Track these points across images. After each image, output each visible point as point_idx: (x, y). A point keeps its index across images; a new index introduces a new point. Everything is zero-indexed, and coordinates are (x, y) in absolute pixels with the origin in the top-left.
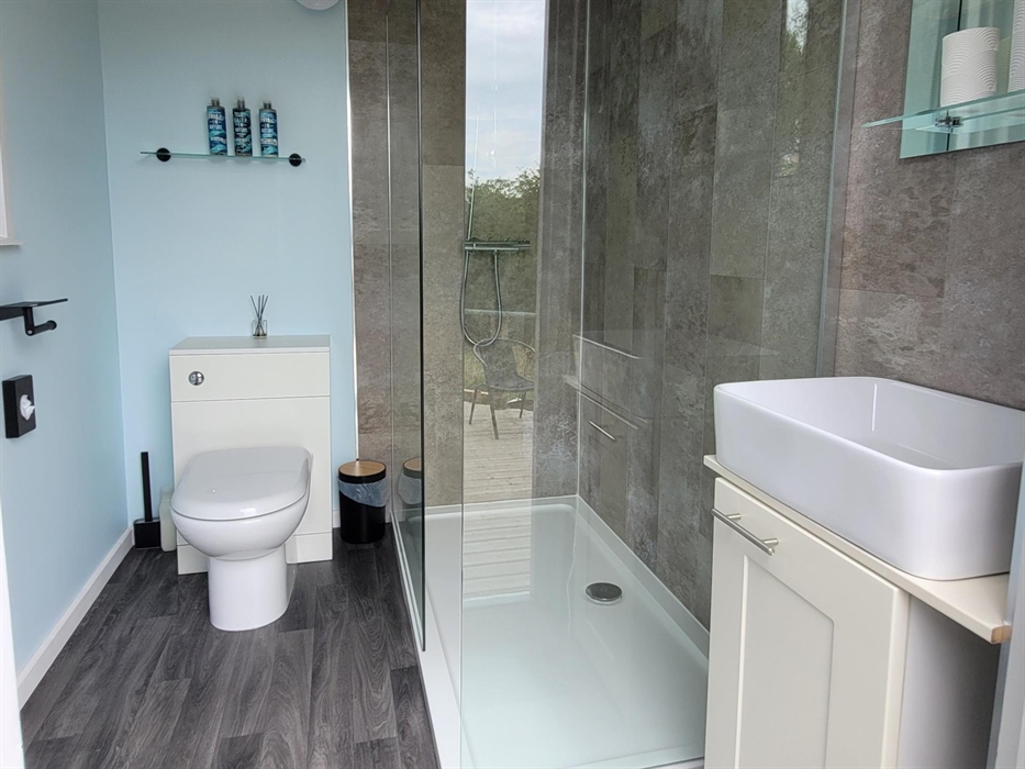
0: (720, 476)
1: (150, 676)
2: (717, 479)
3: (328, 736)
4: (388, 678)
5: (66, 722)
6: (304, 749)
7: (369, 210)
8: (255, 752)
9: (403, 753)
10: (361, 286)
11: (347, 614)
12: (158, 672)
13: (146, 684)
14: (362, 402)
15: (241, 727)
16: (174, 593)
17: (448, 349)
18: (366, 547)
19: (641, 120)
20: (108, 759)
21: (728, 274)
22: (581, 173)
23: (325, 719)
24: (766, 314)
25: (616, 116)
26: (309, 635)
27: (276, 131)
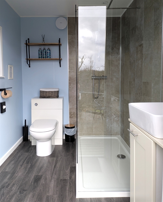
0: (131, 123)
1: (24, 163)
2: (130, 123)
3: (55, 177)
4: (69, 168)
5: (8, 169)
6: (50, 179)
7: (72, 70)
8: (41, 178)
9: (69, 182)
10: (70, 86)
11: (63, 155)
12: (25, 162)
13: (23, 164)
14: (70, 111)
15: (39, 173)
16: (30, 148)
17: (89, 100)
18: (70, 143)
19: (130, 48)
20: (14, 175)
21: (146, 81)
22: (119, 60)
23: (55, 174)
24: (152, 90)
25: (126, 47)
26: (55, 159)
27: (50, 54)
